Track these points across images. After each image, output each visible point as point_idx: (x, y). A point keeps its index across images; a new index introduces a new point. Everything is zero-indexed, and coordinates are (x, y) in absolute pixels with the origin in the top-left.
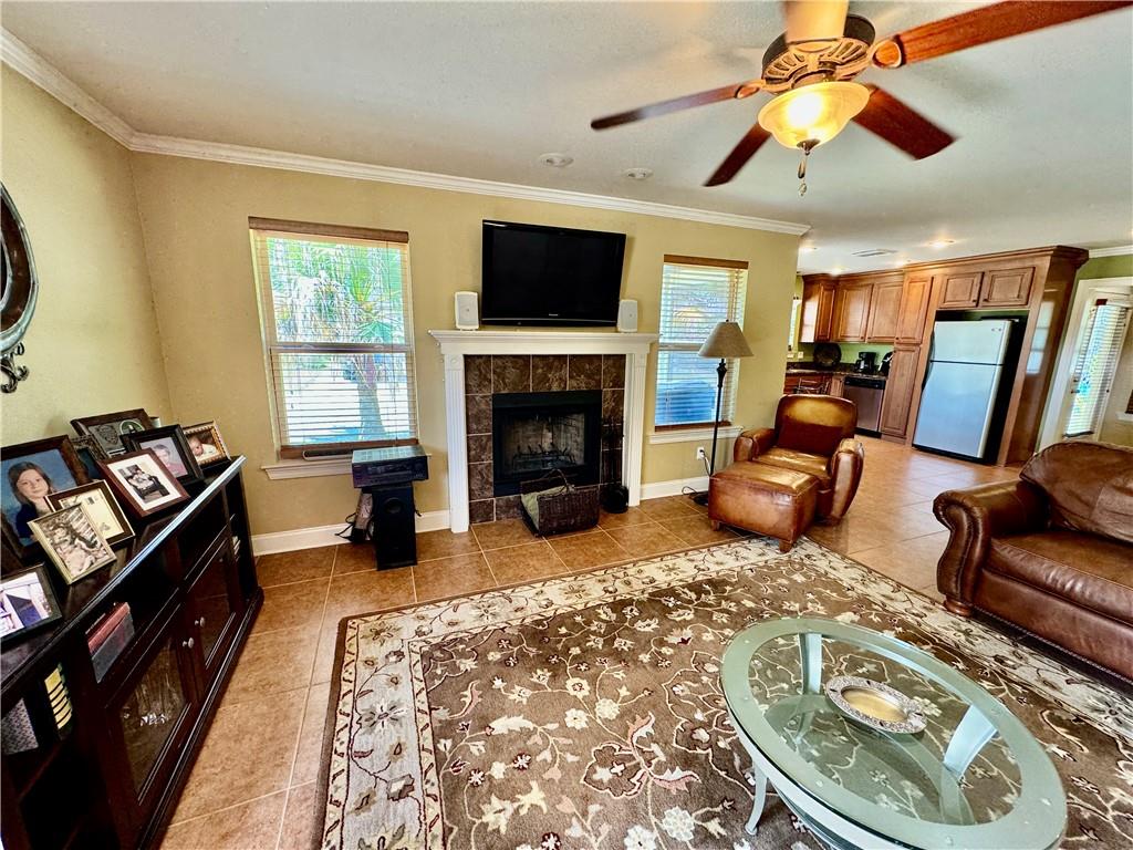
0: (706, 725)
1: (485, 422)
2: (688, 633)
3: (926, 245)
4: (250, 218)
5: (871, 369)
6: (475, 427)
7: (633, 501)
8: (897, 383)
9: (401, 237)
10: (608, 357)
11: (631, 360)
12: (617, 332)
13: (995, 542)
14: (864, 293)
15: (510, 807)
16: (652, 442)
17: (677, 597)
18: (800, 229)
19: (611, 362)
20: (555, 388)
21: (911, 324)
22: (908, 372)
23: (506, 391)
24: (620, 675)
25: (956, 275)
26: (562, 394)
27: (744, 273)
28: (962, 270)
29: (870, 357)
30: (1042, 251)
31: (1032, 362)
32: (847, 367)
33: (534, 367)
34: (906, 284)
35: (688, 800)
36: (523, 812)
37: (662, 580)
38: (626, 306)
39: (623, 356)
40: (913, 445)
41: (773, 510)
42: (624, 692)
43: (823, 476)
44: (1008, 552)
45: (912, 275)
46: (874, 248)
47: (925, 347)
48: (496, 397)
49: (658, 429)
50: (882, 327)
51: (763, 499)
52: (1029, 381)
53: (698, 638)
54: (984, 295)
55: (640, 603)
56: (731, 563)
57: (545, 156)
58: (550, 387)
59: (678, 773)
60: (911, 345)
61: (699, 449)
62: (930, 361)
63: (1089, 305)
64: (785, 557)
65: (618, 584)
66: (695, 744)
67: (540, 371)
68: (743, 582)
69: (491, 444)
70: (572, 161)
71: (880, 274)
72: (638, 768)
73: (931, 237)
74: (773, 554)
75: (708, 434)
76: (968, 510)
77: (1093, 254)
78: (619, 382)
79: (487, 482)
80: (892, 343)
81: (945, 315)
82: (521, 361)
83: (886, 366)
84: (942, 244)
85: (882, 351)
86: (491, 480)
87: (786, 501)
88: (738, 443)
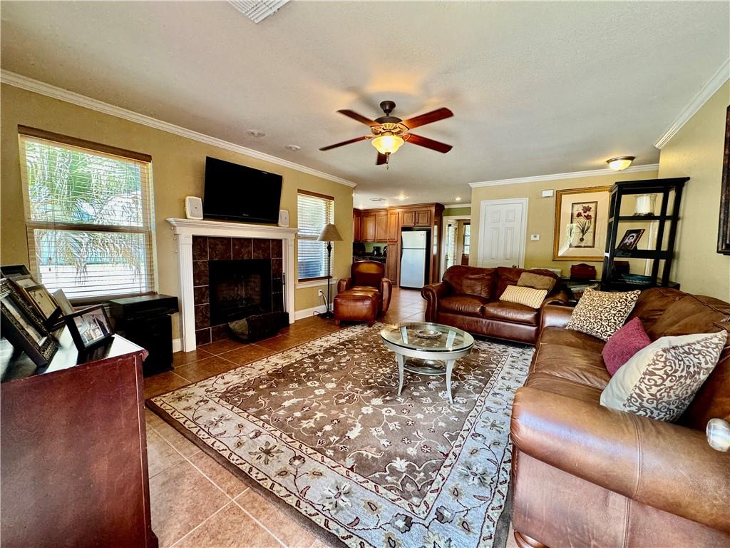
0: (372, 378)
1: (204, 278)
2: (348, 358)
3: (396, 198)
4: (19, 125)
5: (379, 254)
6: (198, 282)
7: (292, 321)
8: (391, 260)
9: (146, 158)
10: (273, 240)
11: (286, 243)
12: (278, 226)
13: (440, 301)
14: (372, 218)
15: (312, 421)
16: (297, 287)
17: (336, 348)
18: (353, 185)
19: (275, 243)
20: (245, 257)
21: (392, 233)
22: (394, 254)
23: (217, 259)
24: (329, 376)
25: (406, 212)
26: (250, 260)
27: (333, 202)
28: (408, 210)
29: (378, 249)
30: (431, 205)
31: (434, 250)
32: (369, 254)
33: (234, 245)
34: (389, 215)
35: (376, 396)
36: (318, 419)
37: (326, 345)
38: (283, 213)
39: (280, 241)
40: (400, 287)
41: (363, 307)
42: (334, 379)
43: (378, 294)
44: (445, 303)
45: (392, 211)
46: (378, 197)
47: (399, 242)
48: (211, 263)
49: (300, 281)
50: (381, 235)
51: (359, 304)
52: (434, 257)
53: (353, 358)
54: (417, 221)
55: (321, 354)
56: (351, 334)
57: (252, 131)
58: (243, 257)
59: (369, 391)
60: (394, 242)
61: (320, 290)
62: (402, 249)
63: (447, 227)
64: (371, 328)
65: (306, 350)
66: (371, 383)
67: (237, 247)
68: (359, 339)
69: (208, 292)
70: (264, 135)
71: (378, 210)
72: (354, 395)
73: (397, 194)
74: (366, 329)
75: (325, 283)
76: (432, 291)
77: (446, 207)
78: (280, 254)
79: (207, 317)
80: (386, 242)
81: (405, 229)
82: (225, 241)
83: (385, 254)
84: (403, 198)
85: (382, 246)
86: (209, 315)
87: (368, 303)
88: (339, 284)
